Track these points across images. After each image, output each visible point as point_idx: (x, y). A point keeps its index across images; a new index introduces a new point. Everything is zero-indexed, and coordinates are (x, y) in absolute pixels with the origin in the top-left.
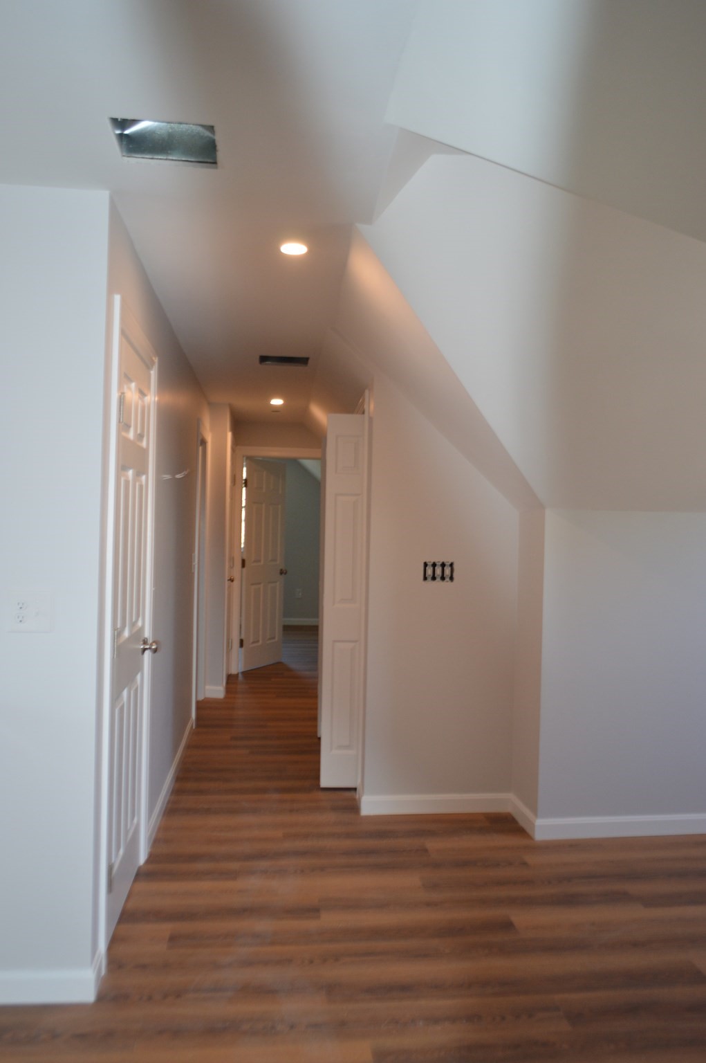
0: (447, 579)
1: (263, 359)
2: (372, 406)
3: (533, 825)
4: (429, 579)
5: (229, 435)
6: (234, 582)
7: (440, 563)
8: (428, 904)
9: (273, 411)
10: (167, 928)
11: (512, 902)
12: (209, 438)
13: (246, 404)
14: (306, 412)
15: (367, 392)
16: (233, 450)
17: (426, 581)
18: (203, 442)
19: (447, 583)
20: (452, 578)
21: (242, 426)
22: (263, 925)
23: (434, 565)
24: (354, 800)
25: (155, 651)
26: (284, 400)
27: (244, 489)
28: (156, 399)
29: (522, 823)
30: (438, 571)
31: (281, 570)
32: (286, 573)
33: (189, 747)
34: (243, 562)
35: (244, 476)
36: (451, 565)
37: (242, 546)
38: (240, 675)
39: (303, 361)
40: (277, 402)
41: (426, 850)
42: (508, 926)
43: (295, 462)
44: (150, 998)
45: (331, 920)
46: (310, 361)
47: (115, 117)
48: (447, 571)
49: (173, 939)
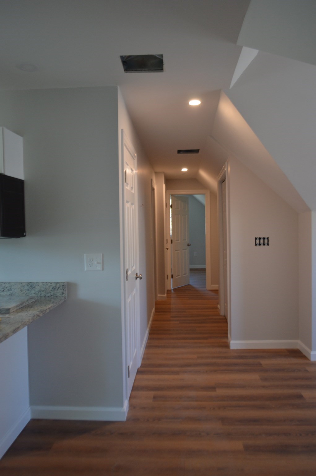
0: (266, 245)
1: (179, 152)
2: (229, 169)
3: (310, 354)
4: (258, 245)
5: (164, 186)
6: (168, 250)
7: (262, 238)
8: (263, 387)
9: (183, 174)
10: (152, 393)
11: (302, 387)
12: (156, 187)
13: (171, 171)
14: (197, 174)
15: (226, 163)
16: (166, 192)
17: (257, 246)
18: (153, 190)
19: (266, 247)
20: (268, 244)
21: (170, 181)
22: (192, 393)
23: (260, 239)
24: (227, 343)
25: (141, 278)
26: (188, 169)
27: (171, 209)
28: (137, 172)
29: (304, 353)
30: (262, 241)
31: (188, 244)
32: (190, 245)
33: (153, 320)
34: (172, 241)
35: (171, 204)
36: (268, 238)
37: (171, 234)
38: (172, 290)
39: (197, 151)
40: (185, 170)
41: (261, 364)
42: (300, 397)
43: (191, 196)
44: (148, 420)
45: (220, 392)
46: (200, 151)
47: (122, 55)
48: (266, 241)
49: (155, 398)
